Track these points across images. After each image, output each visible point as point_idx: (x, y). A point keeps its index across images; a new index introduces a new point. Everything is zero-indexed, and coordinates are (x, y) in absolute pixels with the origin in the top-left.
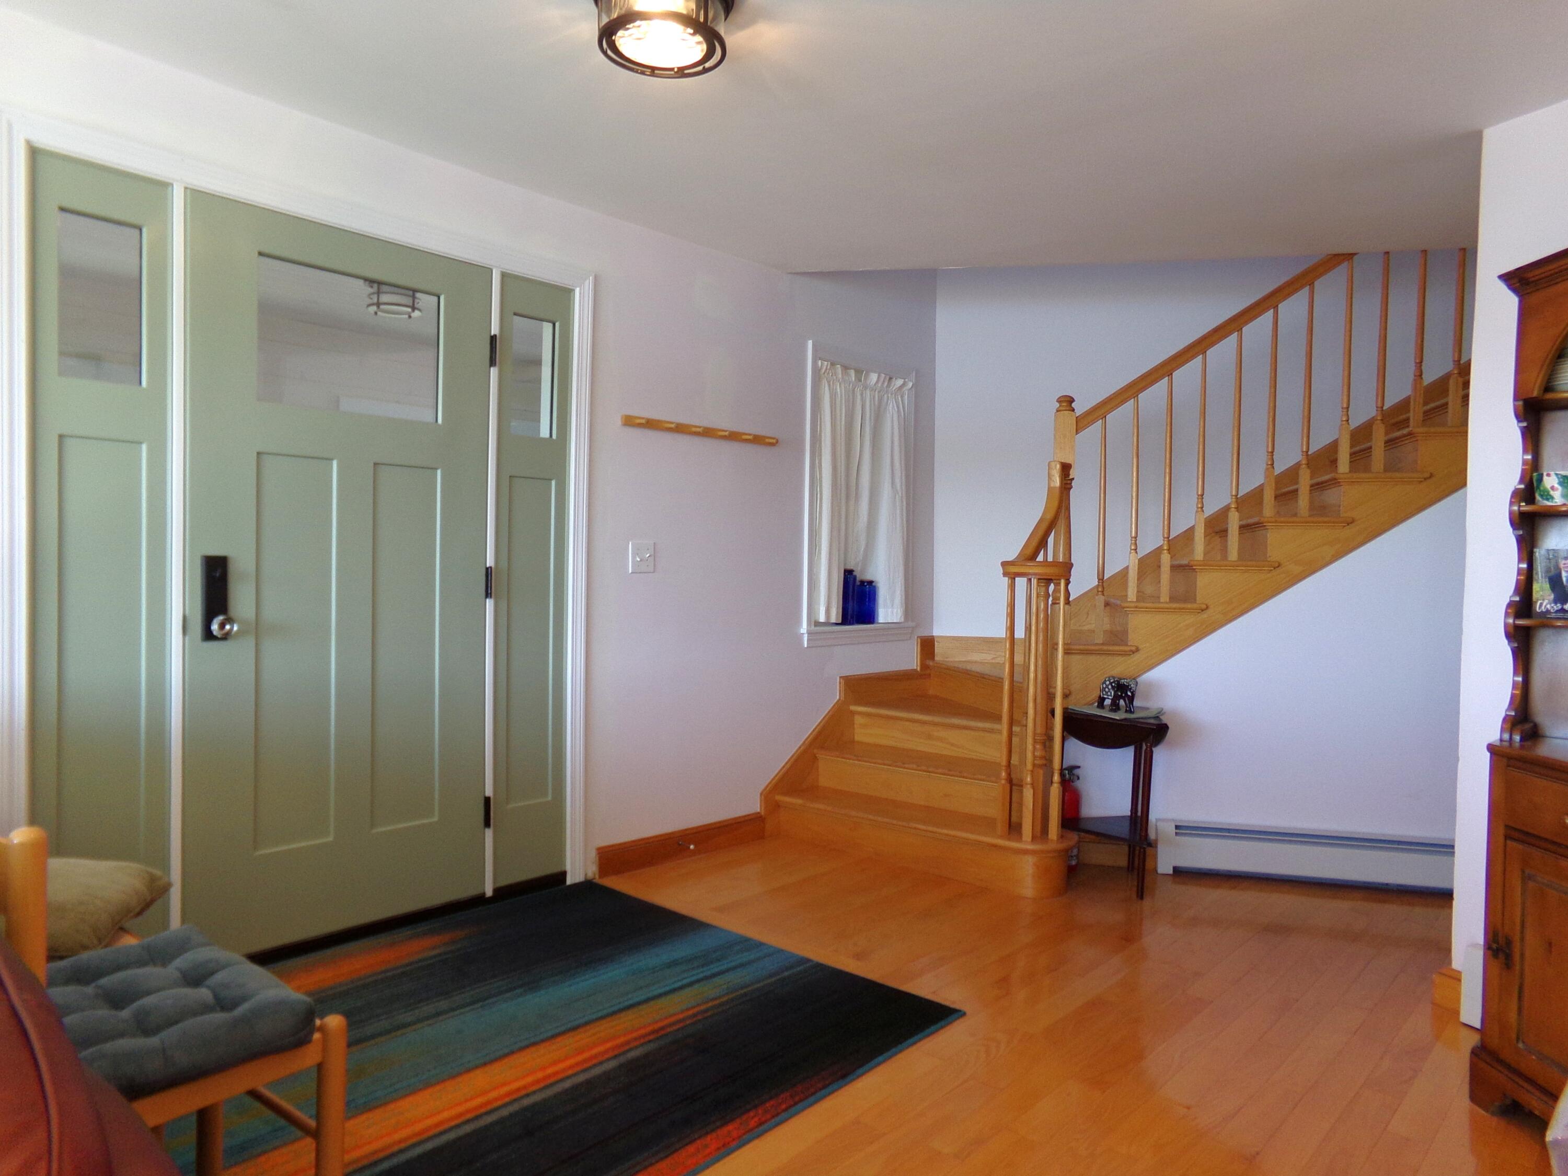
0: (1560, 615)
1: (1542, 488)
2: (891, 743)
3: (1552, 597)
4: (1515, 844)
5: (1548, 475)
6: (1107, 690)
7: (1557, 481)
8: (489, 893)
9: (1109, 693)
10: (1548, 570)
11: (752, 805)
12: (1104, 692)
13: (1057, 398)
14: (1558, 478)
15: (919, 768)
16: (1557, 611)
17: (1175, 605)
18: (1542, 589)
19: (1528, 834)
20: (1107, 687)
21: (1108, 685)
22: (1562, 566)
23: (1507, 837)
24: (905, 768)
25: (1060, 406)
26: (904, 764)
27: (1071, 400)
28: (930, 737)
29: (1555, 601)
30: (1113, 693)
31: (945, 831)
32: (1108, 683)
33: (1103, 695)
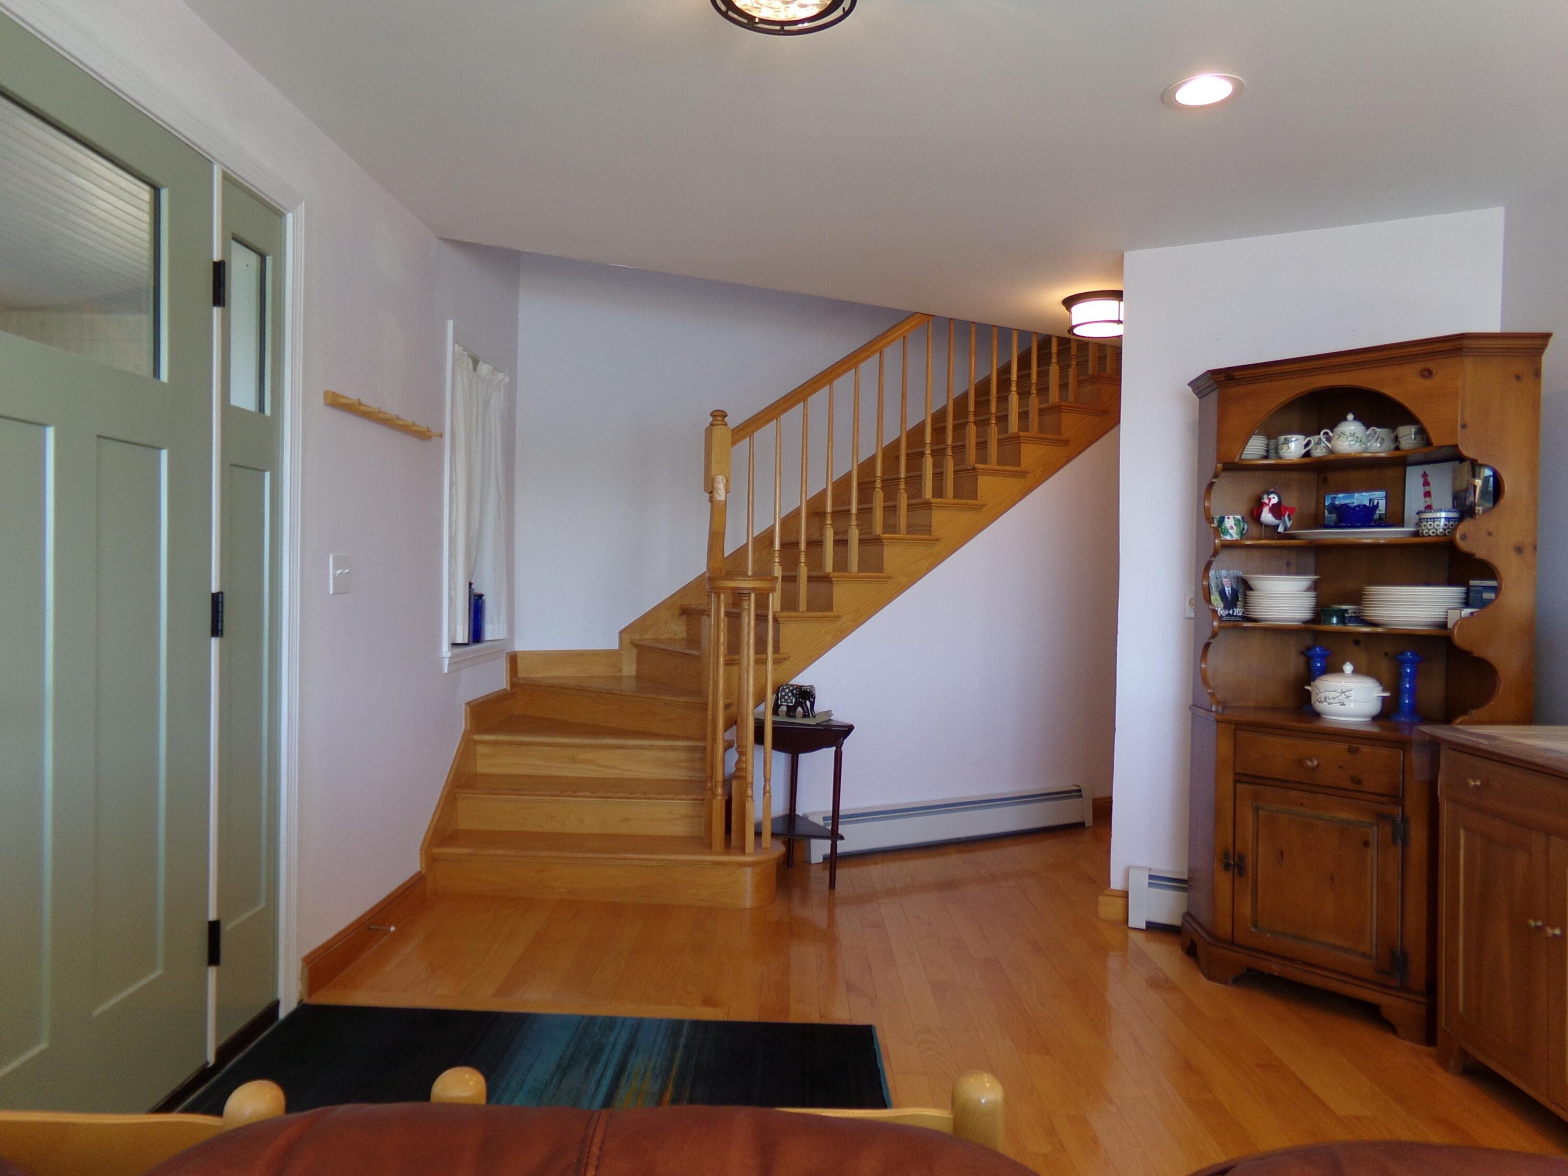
0: (1228, 618)
1: (1223, 527)
2: (527, 771)
3: (1222, 605)
4: (1244, 786)
5: (1228, 518)
6: (786, 697)
7: (1233, 522)
8: (211, 1058)
9: (789, 701)
10: (1218, 586)
11: (412, 865)
12: (783, 700)
13: (710, 412)
14: (1235, 521)
15: (594, 795)
16: (1227, 616)
17: (811, 614)
18: (1216, 600)
19: (1259, 777)
20: (787, 694)
21: (788, 693)
22: (1224, 583)
23: (1236, 782)
24: (577, 796)
25: (714, 420)
26: (575, 792)
27: (724, 415)
28: (574, 760)
29: (1225, 608)
30: (794, 700)
31: (661, 857)
32: (787, 690)
33: (781, 702)
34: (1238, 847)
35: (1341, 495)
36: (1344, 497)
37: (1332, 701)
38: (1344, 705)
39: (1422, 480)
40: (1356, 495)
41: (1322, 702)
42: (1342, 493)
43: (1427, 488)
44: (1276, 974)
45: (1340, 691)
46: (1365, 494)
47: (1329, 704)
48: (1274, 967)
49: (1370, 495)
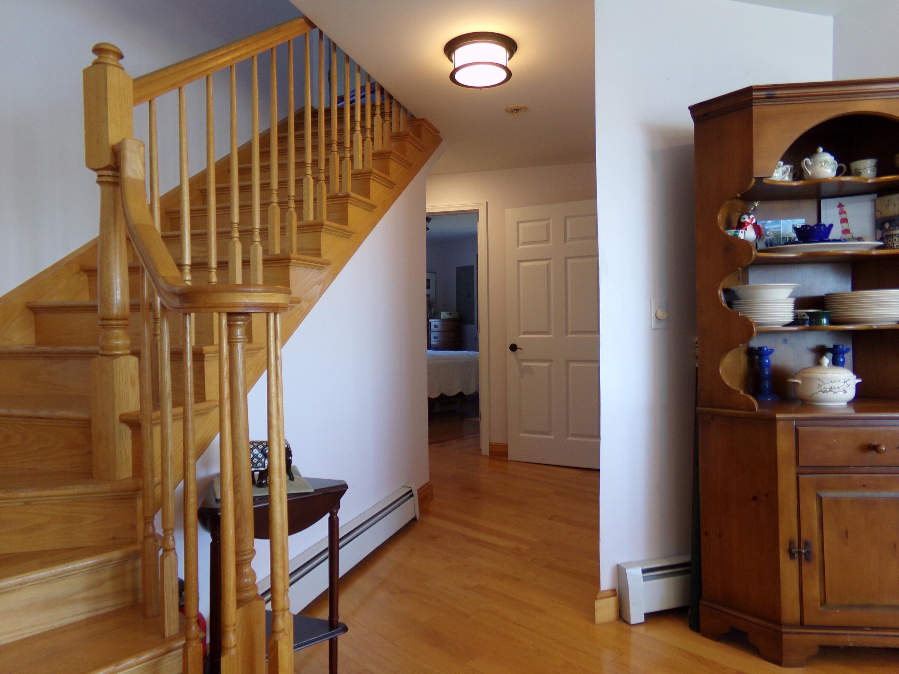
19: (822, 467)
23: (799, 474)
34: (804, 536)
35: (769, 222)
36: (772, 223)
37: (837, 390)
38: (846, 392)
39: (838, 210)
40: (782, 221)
41: (827, 392)
42: (770, 220)
43: (843, 216)
44: (851, 645)
45: (843, 381)
46: (788, 221)
47: (834, 393)
48: (849, 640)
49: (793, 222)
